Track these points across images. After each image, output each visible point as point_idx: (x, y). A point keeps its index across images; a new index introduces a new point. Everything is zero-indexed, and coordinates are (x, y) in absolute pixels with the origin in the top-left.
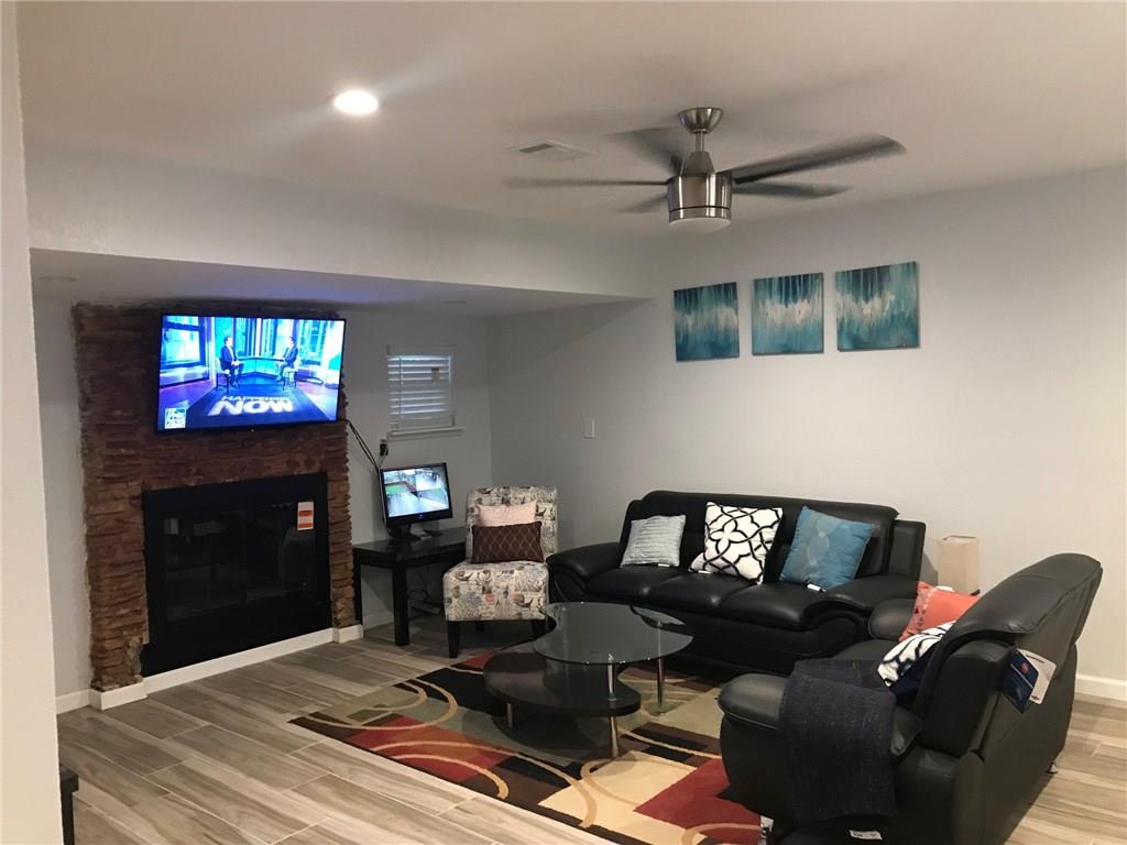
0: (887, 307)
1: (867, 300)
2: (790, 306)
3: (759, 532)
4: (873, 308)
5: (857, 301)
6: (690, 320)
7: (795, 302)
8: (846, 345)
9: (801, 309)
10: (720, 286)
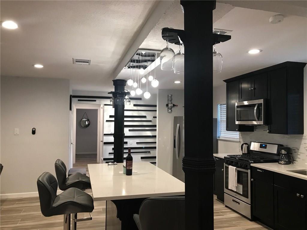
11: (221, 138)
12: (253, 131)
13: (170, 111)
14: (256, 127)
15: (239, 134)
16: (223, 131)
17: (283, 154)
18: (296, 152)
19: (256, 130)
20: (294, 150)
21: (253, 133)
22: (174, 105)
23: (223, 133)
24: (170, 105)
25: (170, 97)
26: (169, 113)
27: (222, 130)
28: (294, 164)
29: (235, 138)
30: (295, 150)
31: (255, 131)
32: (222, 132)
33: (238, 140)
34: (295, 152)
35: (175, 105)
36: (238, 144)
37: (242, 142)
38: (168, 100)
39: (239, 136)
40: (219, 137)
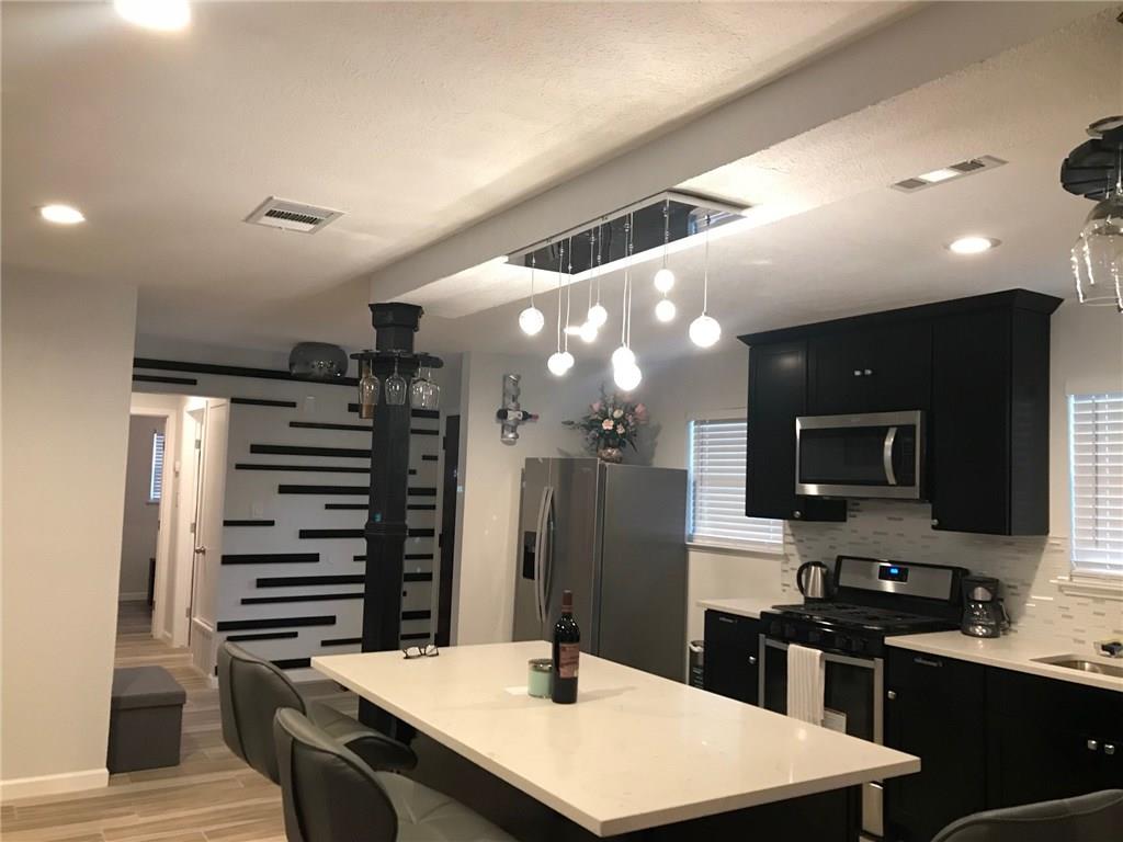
11: (698, 542)
12: (845, 520)
13: (511, 435)
14: (855, 507)
15: (781, 528)
16: (706, 515)
17: (980, 602)
18: (1018, 595)
19: (854, 516)
20: (1010, 587)
21: (842, 526)
22: (526, 416)
23: (706, 522)
24: (512, 416)
25: (510, 386)
26: (509, 443)
27: (701, 511)
28: (1012, 635)
29: (762, 543)
30: (1014, 587)
31: (849, 519)
32: (701, 518)
33: (780, 551)
34: (1013, 594)
35: (531, 416)
36: (777, 564)
37: (797, 556)
38: (504, 395)
39: (781, 535)
40: (691, 538)
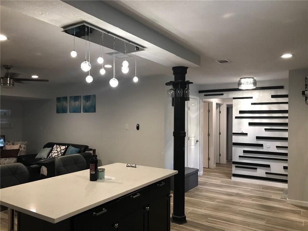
0: (91, 104)
1: (87, 102)
2: (75, 102)
3: (61, 151)
4: (88, 104)
5: (86, 102)
6: (59, 104)
7: (76, 101)
8: (84, 111)
9: (77, 103)
10: (64, 97)
